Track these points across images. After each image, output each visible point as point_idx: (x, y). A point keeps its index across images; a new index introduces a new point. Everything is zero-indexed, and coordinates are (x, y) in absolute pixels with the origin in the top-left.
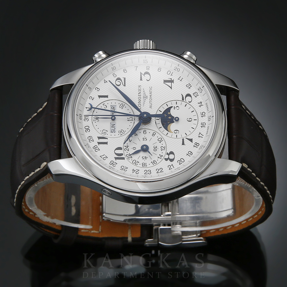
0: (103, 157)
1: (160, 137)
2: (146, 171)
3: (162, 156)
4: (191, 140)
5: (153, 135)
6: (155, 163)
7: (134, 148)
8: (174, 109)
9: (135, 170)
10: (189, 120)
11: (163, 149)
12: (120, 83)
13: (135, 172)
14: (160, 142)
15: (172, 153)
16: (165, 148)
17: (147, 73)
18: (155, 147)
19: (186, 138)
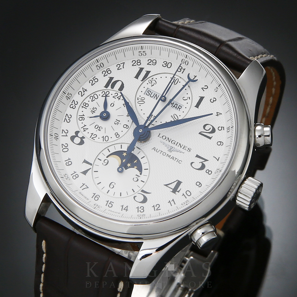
0: (122, 65)
1: (110, 140)
2: (76, 103)
3: (85, 131)
4: (85, 173)
5: (117, 135)
6: (81, 119)
7: (113, 105)
8: (136, 175)
9: (84, 92)
10: (112, 184)
11: (93, 136)
12: (206, 130)
13: (82, 92)
14: (103, 137)
15: (82, 143)
16: (92, 138)
17: (203, 167)
18: (101, 128)
19: (91, 168)
